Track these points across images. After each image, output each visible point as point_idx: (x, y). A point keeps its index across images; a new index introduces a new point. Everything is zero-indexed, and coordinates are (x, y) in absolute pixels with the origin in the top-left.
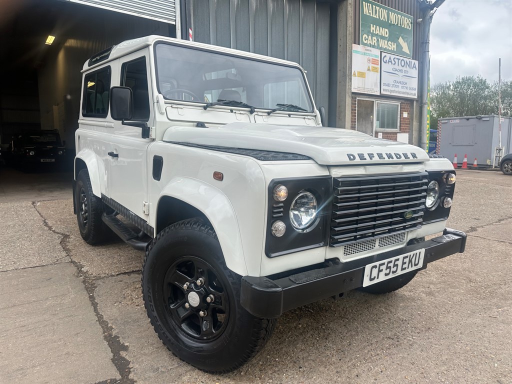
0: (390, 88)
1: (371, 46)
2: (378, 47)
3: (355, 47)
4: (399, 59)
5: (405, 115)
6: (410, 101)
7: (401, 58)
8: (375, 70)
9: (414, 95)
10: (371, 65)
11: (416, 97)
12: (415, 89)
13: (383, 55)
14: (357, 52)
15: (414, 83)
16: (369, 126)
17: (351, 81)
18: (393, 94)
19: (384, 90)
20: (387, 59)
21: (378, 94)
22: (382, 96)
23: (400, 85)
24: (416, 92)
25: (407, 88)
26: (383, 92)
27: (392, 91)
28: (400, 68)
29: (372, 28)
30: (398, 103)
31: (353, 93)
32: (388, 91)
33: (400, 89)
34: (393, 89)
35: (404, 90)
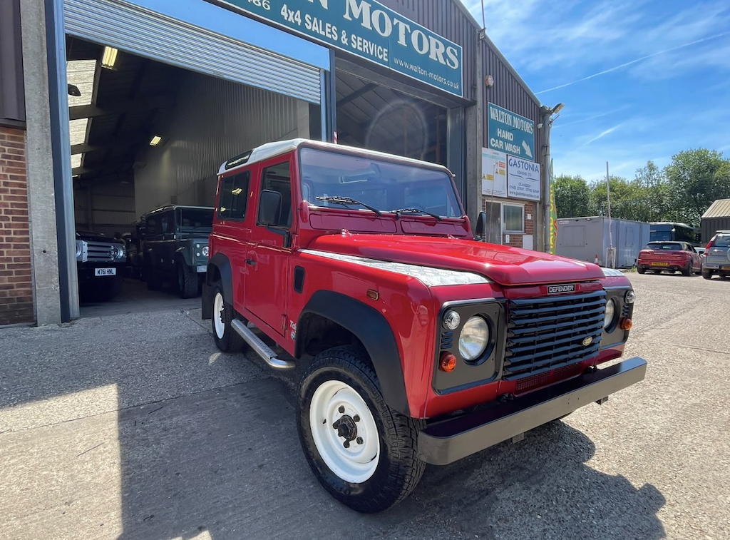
0: (516, 191)
1: (497, 149)
2: (504, 150)
3: (485, 150)
4: (523, 162)
5: (529, 217)
6: (535, 202)
7: (525, 161)
8: (502, 172)
9: (536, 197)
10: (499, 168)
11: (539, 199)
12: (538, 192)
13: (509, 157)
14: (486, 155)
15: (537, 186)
16: (497, 228)
17: (481, 184)
18: (518, 196)
19: (510, 192)
20: (512, 162)
21: (505, 196)
22: (508, 199)
23: (524, 187)
24: (539, 194)
25: (531, 190)
26: (509, 195)
27: (517, 194)
28: (524, 170)
29: (499, 132)
30: (521, 205)
31: (483, 196)
32: (514, 193)
33: (525, 192)
34: (519, 191)
35: (528, 193)
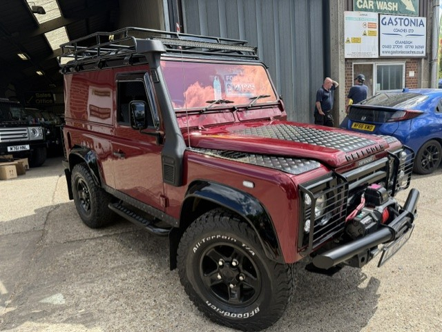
0: (392, 49)
1: (366, 10)
2: (376, 10)
3: (348, 14)
4: (401, 19)
5: (412, 74)
6: (419, 59)
7: (404, 17)
8: (372, 33)
9: (421, 52)
10: (367, 30)
11: (424, 55)
12: (422, 47)
13: (382, 17)
14: (350, 18)
15: (422, 40)
17: (343, 48)
18: (394, 55)
19: (383, 52)
20: (387, 20)
21: (377, 56)
22: (381, 59)
23: (403, 45)
24: (424, 50)
25: (412, 47)
26: (382, 55)
27: (393, 52)
28: (403, 27)
30: (403, 64)
31: (346, 59)
32: (389, 52)
33: (404, 49)
34: (395, 50)
35: (409, 50)
